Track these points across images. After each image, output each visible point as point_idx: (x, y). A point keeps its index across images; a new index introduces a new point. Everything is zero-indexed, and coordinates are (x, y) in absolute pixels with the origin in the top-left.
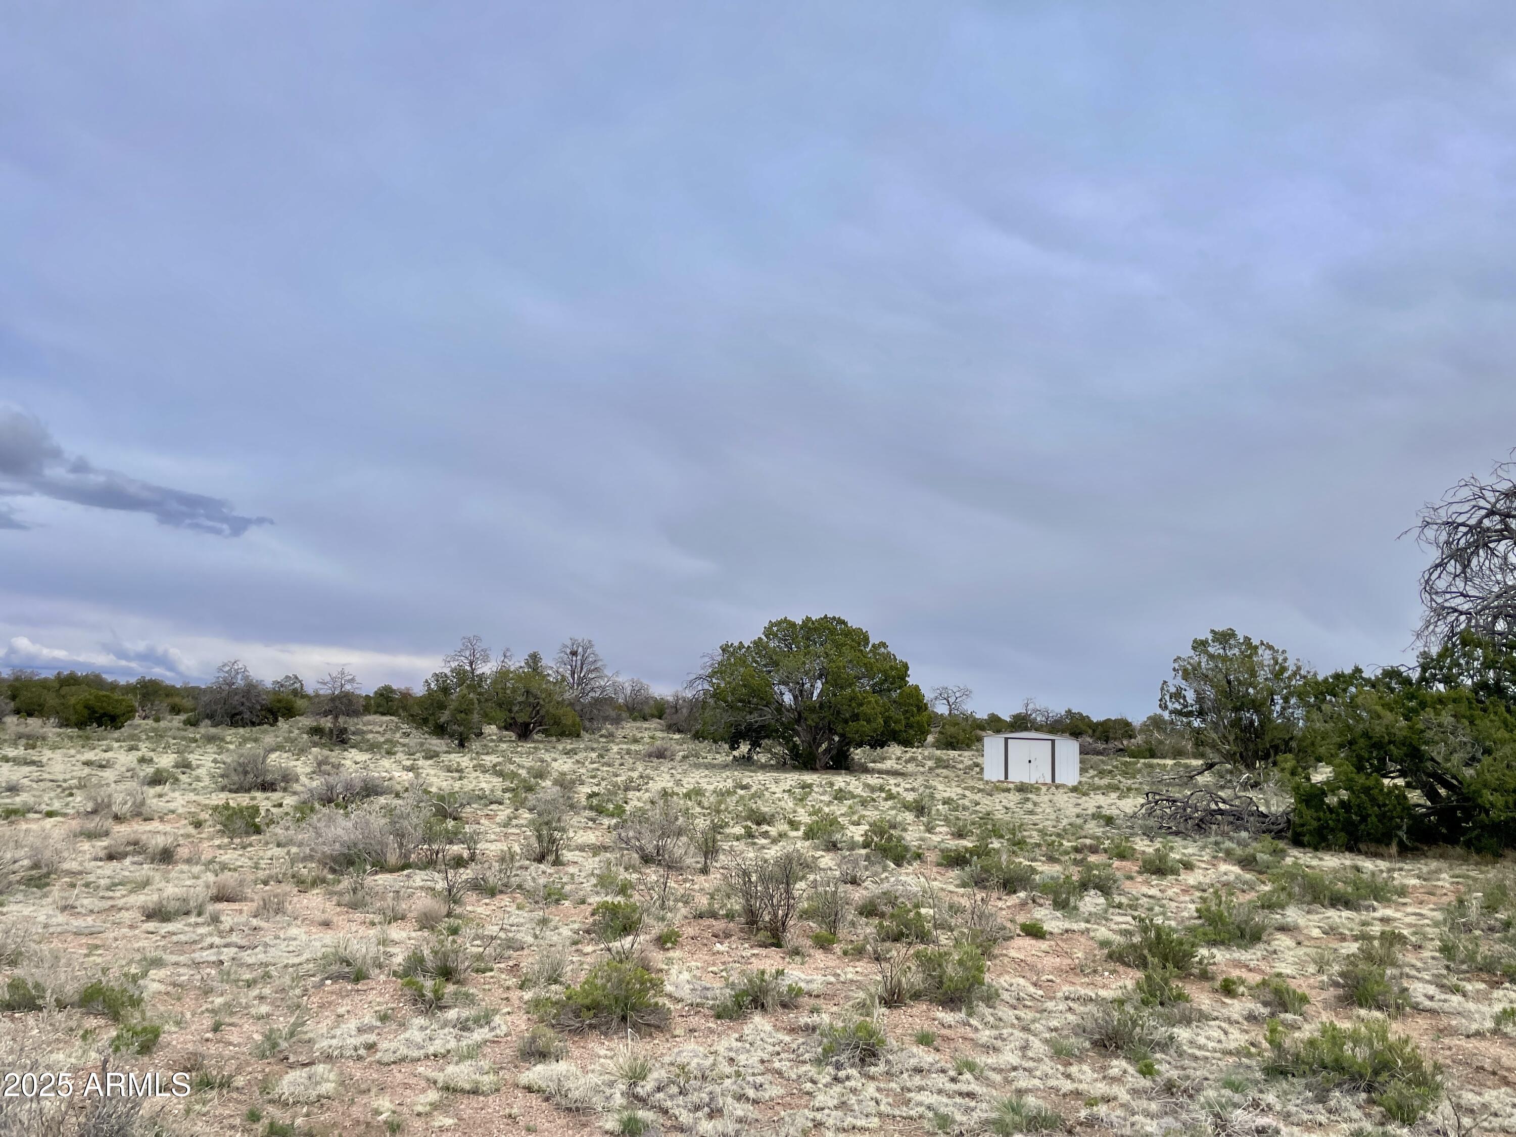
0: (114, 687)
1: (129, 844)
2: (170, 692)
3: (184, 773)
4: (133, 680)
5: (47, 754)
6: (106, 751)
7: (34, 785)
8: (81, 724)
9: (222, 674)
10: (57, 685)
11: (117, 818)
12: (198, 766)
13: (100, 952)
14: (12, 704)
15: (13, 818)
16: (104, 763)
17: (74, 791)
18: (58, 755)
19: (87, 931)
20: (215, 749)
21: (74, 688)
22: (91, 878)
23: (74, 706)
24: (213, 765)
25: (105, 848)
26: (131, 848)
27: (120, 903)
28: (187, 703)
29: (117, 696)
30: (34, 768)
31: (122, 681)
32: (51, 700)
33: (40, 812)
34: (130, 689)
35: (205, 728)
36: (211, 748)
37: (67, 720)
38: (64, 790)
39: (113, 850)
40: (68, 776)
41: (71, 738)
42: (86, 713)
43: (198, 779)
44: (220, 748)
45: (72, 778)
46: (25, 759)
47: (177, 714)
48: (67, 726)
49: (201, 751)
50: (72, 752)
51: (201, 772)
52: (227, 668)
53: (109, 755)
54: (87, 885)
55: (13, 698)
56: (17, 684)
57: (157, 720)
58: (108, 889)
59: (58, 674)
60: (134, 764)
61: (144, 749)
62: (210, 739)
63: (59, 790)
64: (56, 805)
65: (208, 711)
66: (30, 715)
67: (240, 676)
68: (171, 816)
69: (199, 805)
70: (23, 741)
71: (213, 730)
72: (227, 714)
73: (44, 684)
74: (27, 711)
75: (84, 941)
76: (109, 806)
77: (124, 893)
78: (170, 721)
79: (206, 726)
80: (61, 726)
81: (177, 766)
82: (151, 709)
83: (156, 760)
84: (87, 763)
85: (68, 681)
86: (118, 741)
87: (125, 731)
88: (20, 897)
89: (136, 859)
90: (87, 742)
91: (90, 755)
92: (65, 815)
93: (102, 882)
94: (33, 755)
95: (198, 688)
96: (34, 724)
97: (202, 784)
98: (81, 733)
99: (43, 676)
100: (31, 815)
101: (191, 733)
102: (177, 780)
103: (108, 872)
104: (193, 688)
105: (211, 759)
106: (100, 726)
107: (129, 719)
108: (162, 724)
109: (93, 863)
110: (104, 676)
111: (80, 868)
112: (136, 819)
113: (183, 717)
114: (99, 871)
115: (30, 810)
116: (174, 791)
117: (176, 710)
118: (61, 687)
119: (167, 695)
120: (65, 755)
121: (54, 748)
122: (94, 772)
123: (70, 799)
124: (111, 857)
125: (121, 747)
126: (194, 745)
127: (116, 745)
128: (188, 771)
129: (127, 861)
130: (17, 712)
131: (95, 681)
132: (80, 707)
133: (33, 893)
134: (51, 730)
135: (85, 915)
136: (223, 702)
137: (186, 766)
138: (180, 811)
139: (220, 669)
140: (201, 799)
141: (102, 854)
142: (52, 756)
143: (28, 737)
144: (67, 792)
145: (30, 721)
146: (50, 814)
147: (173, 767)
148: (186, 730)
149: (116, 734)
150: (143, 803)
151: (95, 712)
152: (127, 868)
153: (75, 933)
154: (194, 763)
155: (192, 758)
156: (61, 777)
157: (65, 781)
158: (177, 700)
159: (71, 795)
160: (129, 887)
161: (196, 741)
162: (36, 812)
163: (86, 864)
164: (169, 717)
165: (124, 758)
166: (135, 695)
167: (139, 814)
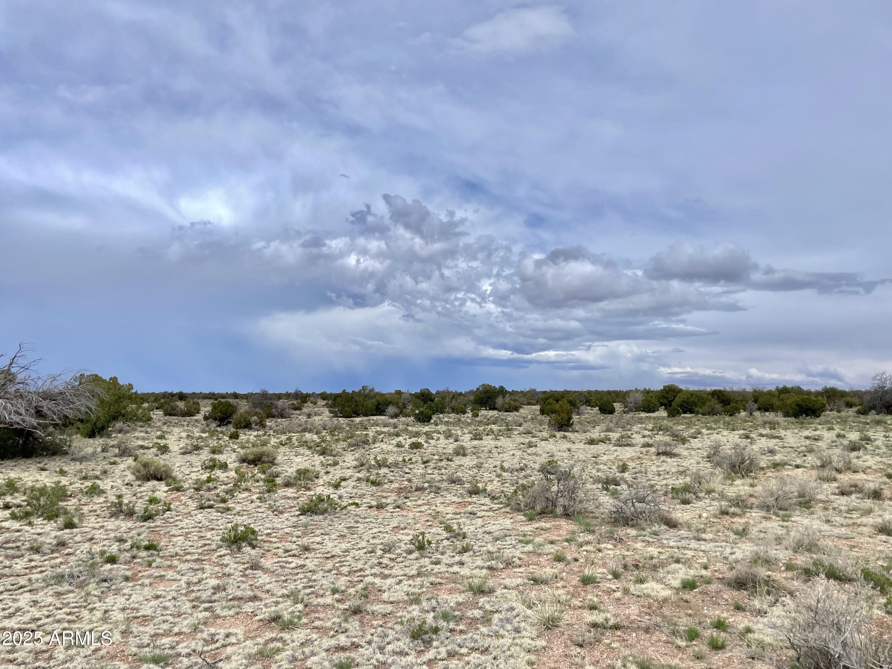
0: (809, 393)
1: (851, 486)
2: (843, 394)
3: (868, 444)
4: (820, 389)
5: (782, 433)
6: (815, 431)
7: (782, 450)
8: (796, 415)
9: (876, 382)
10: (777, 393)
11: (839, 471)
12: (875, 440)
13: (856, 550)
14: (756, 405)
15: (779, 468)
16: (817, 437)
17: (806, 453)
18: (789, 433)
19: (844, 536)
20: (882, 429)
21: (787, 395)
22: (835, 505)
23: (790, 405)
24: (884, 439)
25: (837, 488)
26: (853, 489)
27: (859, 521)
28: (856, 400)
29: (813, 398)
30: (778, 440)
31: (813, 390)
32: (776, 402)
33: (792, 465)
34: (818, 394)
35: (872, 416)
36: (880, 428)
37: (788, 413)
38: (799, 453)
39: (843, 489)
40: (799, 445)
41: (793, 423)
42: (797, 408)
43: (878, 447)
44: (885, 428)
45: (802, 446)
46: (772, 435)
47: (851, 407)
48: (788, 416)
49: (874, 430)
50: (796, 431)
51: (878, 443)
52: (879, 378)
53: (818, 433)
54: (834, 509)
55: (756, 401)
56: (755, 394)
57: (839, 411)
58: (847, 512)
59: (777, 387)
60: (835, 438)
61: (837, 429)
62: (878, 423)
63: (797, 453)
64: (799, 462)
65: (871, 405)
66: (766, 410)
67: (888, 382)
68: (869, 470)
69: (885, 464)
70: (767, 425)
71: (878, 417)
72: (884, 406)
73: (770, 393)
74: (765, 408)
75: (844, 542)
76: (830, 463)
77: (858, 515)
78: (847, 412)
79: (873, 414)
80: (785, 416)
81: (861, 439)
82: (834, 405)
83: (847, 436)
84: (807, 438)
85: (784, 391)
86: (820, 424)
87: (822, 418)
88: (798, 512)
89: (858, 496)
90: (803, 426)
91: (807, 433)
92: (804, 467)
93: (843, 508)
94: (775, 432)
95: (860, 391)
96: (770, 416)
97: (882, 451)
98: (797, 420)
99: (768, 389)
100: (787, 467)
101: (862, 418)
102: (866, 448)
103: (844, 503)
104: (857, 391)
105: (882, 435)
106: (807, 416)
107: (823, 411)
108: (843, 414)
109: (833, 496)
110: (802, 387)
111: (826, 499)
112: (848, 471)
113: (855, 409)
114: (838, 501)
115: (786, 464)
116: (866, 455)
117: (850, 405)
118: (780, 394)
119: (842, 396)
120: (793, 433)
121: (785, 429)
122: (812, 443)
123: (805, 458)
124: (843, 494)
125: (823, 428)
126: (868, 426)
127: (820, 427)
128: (869, 442)
129: (853, 496)
130: (759, 409)
131: (798, 391)
132: (794, 406)
133: (805, 511)
134: (780, 418)
135: (839, 527)
136: (879, 399)
137: (868, 439)
138: (874, 467)
139: (874, 379)
140: (884, 460)
141: (837, 491)
142: (785, 433)
143: (770, 423)
144: (802, 454)
145: (767, 414)
146: (797, 467)
147: (859, 440)
148: (859, 417)
149: (818, 420)
150: (850, 462)
151: (803, 408)
152: (854, 500)
153: (837, 537)
154: (872, 437)
155: (870, 434)
156: (795, 445)
157: (798, 448)
158: (849, 399)
159: (805, 456)
160: (859, 512)
161: (868, 424)
162: (789, 465)
163: (830, 496)
164: (846, 410)
165: (828, 436)
166: (823, 397)
167: (849, 469)
